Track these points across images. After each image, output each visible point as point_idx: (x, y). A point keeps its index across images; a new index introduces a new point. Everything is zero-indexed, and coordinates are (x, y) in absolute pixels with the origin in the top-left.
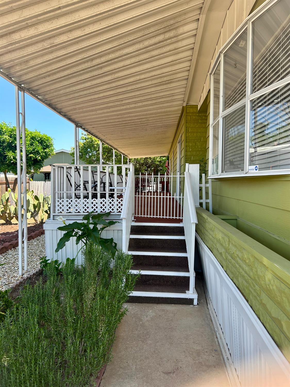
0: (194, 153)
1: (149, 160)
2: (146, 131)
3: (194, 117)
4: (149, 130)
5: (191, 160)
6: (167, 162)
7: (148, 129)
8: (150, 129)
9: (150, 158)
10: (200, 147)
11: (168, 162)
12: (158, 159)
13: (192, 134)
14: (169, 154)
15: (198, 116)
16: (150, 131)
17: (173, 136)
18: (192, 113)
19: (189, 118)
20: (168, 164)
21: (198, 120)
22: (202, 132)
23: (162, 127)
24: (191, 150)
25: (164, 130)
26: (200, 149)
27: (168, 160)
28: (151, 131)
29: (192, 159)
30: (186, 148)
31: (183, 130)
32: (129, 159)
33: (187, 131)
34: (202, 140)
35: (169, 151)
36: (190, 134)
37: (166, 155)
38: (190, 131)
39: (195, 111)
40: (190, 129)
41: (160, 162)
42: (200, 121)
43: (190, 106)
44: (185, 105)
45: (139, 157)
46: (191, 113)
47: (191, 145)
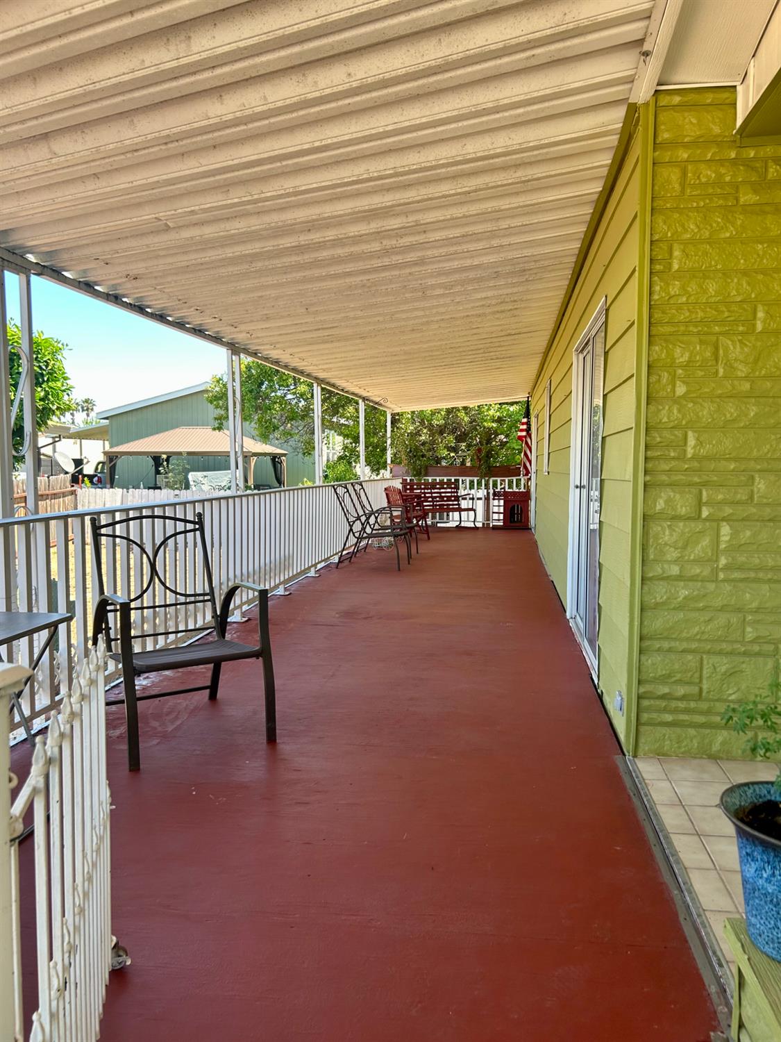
0: (706, 412)
1: (462, 414)
2: (424, 297)
3: (708, 174)
4: (439, 292)
5: (682, 457)
6: (523, 424)
7: (433, 287)
8: (440, 286)
9: (465, 408)
10: (742, 370)
11: (528, 424)
12: (491, 412)
13: (693, 287)
14: (531, 395)
15: (734, 162)
16: (442, 301)
17: (550, 325)
18: (695, 143)
19: (674, 175)
20: (528, 430)
21: (736, 187)
22: (764, 272)
23: (497, 275)
24: (681, 390)
25: (510, 291)
26: (747, 386)
27: (527, 415)
28: (448, 300)
29: (690, 452)
30: (654, 379)
31: (632, 256)
32: (393, 415)
33: (656, 266)
34: (759, 327)
35: (531, 384)
36: (675, 289)
37: (522, 397)
38: (676, 266)
39: (716, 130)
40: (677, 253)
41: (500, 420)
42: (747, 197)
43: (677, 99)
44: (642, 93)
45: (428, 407)
46: (686, 146)
47: (680, 355)
